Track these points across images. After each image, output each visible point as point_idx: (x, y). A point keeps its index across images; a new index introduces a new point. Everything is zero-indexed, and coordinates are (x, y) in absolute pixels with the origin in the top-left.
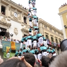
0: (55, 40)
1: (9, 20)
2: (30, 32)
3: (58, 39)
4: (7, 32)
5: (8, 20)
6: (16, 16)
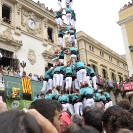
0: (109, 76)
1: (18, 35)
2: (62, 57)
4: (14, 57)
5: (16, 34)
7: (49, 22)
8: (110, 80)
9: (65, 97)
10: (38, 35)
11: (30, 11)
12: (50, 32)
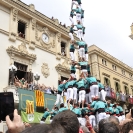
1: (33, 49)
4: (28, 70)
6: (46, 41)
7: (62, 36)
10: (52, 49)
11: (44, 26)
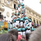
3: (38, 21)
5: (2, 6)
6: (8, 3)
7: (15, 2)
8: (36, 24)
9: (20, 29)
12: (15, 6)
